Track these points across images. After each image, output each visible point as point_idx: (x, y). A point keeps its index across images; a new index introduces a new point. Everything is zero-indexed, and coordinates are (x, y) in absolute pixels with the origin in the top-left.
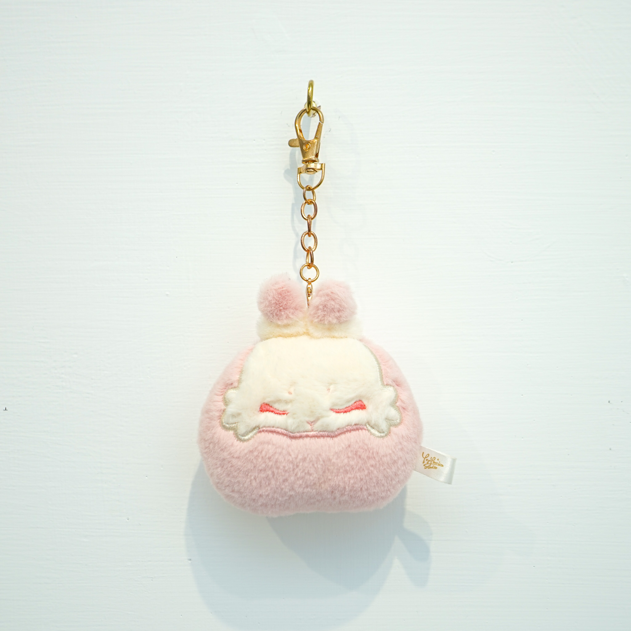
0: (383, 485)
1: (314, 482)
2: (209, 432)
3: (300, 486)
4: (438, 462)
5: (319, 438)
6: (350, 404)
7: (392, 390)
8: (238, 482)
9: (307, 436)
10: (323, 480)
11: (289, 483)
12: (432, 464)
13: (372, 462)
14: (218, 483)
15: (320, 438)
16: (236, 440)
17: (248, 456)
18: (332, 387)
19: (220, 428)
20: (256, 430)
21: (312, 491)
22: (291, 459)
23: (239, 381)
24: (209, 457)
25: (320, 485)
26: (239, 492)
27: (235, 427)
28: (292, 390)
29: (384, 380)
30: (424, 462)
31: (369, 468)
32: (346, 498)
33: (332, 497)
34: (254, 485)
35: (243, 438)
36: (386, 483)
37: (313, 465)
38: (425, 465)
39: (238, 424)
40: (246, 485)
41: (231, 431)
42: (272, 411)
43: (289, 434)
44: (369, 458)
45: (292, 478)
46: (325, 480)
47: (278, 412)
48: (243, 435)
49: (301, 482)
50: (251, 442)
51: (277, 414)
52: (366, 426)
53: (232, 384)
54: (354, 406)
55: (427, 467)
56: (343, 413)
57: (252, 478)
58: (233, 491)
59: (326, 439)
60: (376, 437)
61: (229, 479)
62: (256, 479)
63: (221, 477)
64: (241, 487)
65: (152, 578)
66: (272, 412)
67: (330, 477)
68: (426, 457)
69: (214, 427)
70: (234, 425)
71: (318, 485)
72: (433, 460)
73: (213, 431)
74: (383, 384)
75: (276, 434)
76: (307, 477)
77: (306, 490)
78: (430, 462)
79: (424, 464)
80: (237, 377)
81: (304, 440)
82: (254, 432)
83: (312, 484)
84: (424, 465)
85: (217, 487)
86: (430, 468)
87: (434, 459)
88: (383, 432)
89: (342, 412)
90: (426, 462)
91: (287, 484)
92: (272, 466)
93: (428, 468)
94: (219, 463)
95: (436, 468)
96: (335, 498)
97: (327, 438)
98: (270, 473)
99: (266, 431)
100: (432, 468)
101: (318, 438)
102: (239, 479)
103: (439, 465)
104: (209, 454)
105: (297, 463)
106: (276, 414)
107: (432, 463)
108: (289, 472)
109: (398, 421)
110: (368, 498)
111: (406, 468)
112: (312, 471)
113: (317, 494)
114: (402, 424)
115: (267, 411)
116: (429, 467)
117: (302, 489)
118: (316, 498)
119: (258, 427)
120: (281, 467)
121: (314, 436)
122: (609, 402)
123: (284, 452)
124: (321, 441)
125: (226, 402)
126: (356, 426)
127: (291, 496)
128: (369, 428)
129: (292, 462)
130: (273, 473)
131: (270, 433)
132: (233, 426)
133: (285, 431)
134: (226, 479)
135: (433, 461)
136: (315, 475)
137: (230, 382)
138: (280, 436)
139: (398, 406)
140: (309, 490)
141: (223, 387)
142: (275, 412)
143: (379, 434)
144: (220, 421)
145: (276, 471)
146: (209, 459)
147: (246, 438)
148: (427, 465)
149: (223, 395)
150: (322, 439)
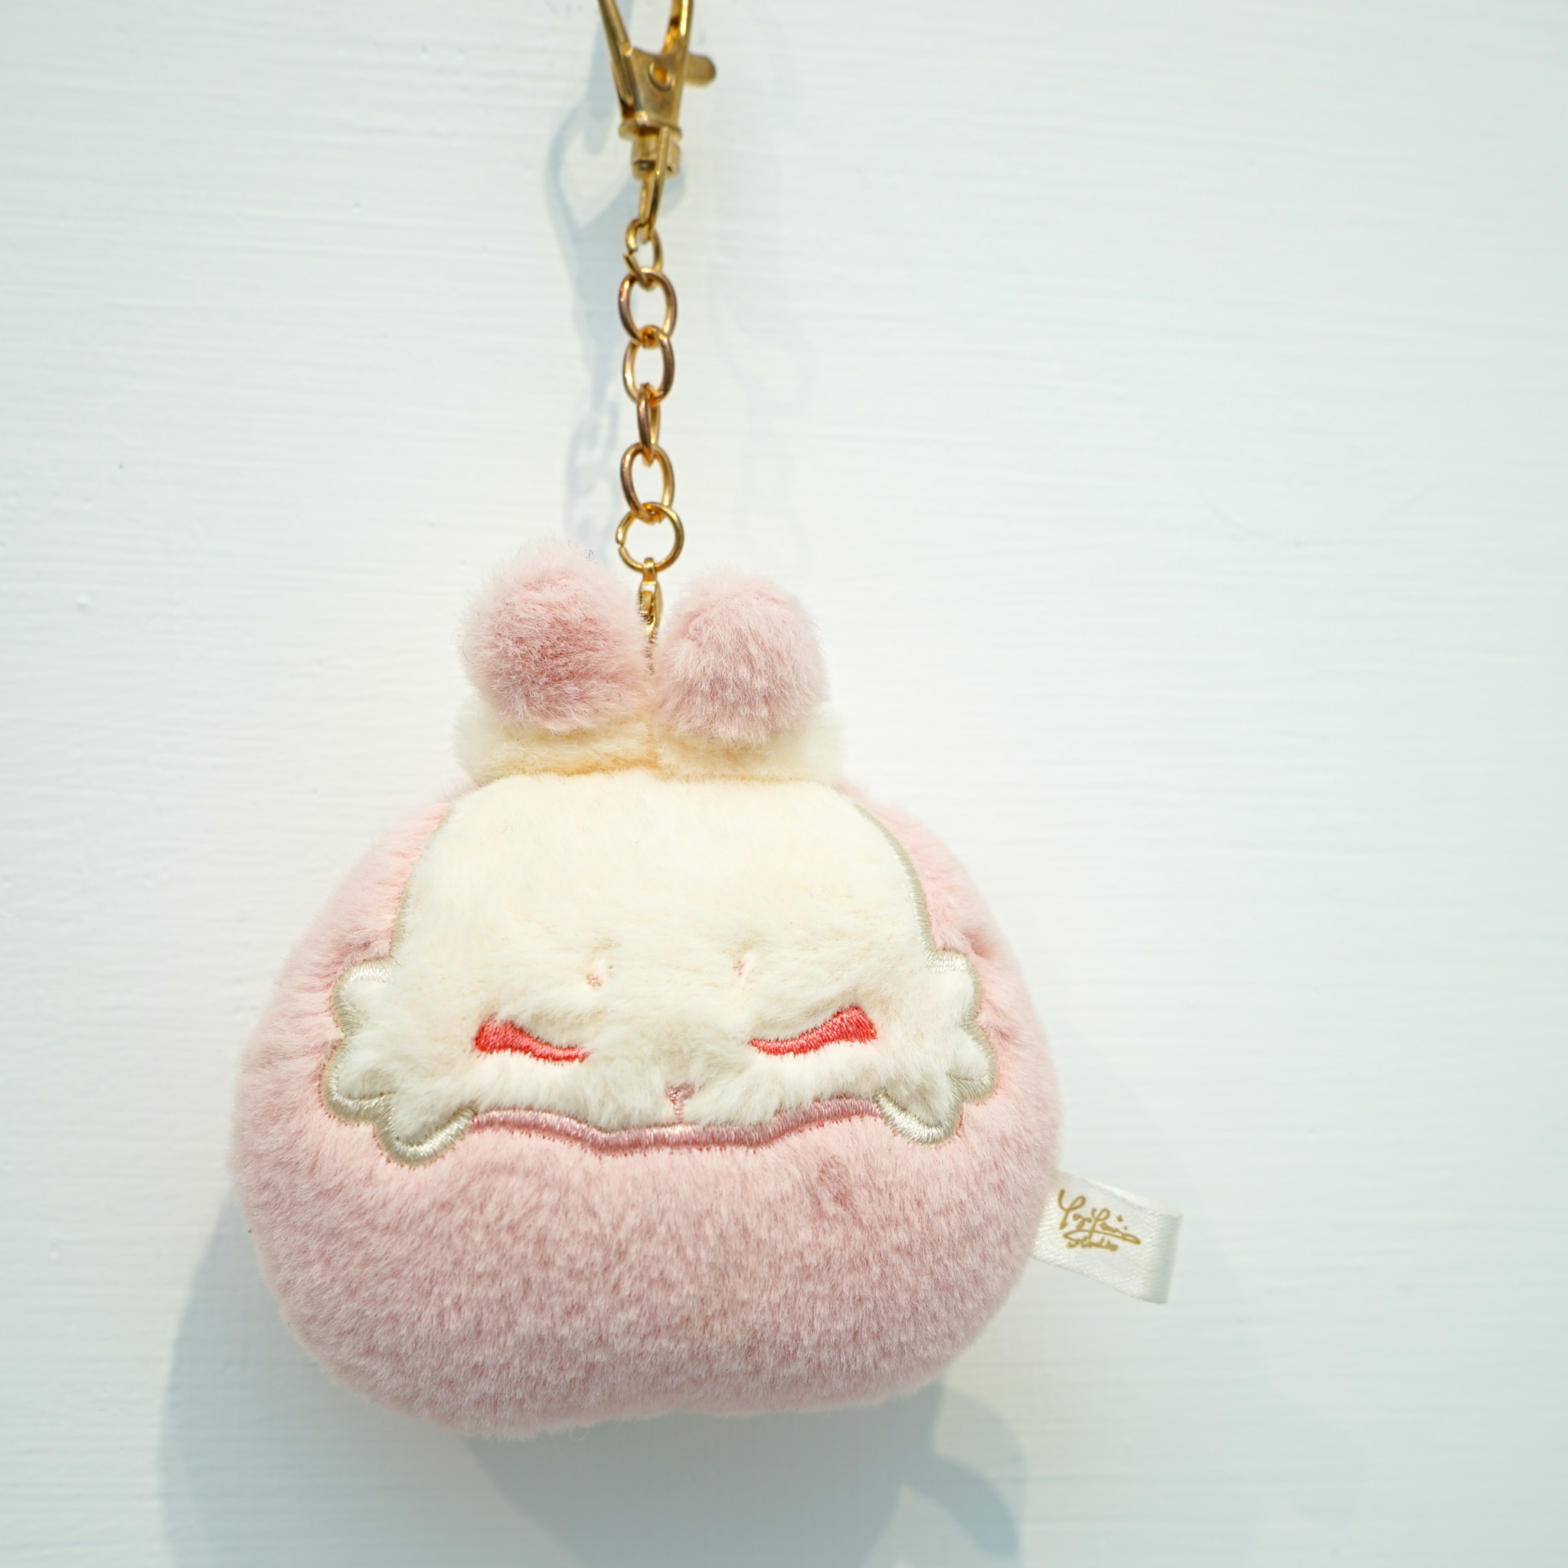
0: (934, 1317)
1: (685, 1313)
2: (275, 1129)
3: (630, 1328)
4: (1120, 1226)
5: (705, 1150)
6: (819, 1021)
7: (962, 968)
8: (393, 1318)
9: (660, 1142)
10: (718, 1307)
11: (588, 1320)
12: (1098, 1232)
13: (900, 1236)
14: (313, 1319)
15: (708, 1149)
16: (384, 1159)
17: (430, 1221)
18: (750, 959)
19: (321, 1111)
20: (462, 1119)
21: (675, 1346)
22: (596, 1231)
23: (395, 935)
24: (275, 1222)
25: (706, 1325)
26: (394, 1355)
27: (380, 1111)
28: (599, 967)
29: (934, 930)
30: (1063, 1225)
31: (887, 1257)
32: (799, 1368)
33: (750, 1368)
34: (452, 1327)
35: (411, 1150)
36: (943, 1310)
37: (680, 1250)
38: (1072, 1236)
39: (390, 1099)
40: (421, 1330)
41: (362, 1125)
42: (525, 1050)
43: (592, 1136)
44: (889, 1222)
45: (600, 1302)
46: (726, 1305)
47: (546, 1050)
48: (414, 1140)
49: (633, 1313)
50: (444, 1166)
51: (546, 1057)
52: (877, 1102)
53: (366, 945)
54: (833, 1029)
55: (1077, 1242)
56: (792, 1053)
57: (448, 1302)
58: (370, 1351)
59: (732, 1151)
60: (911, 1144)
61: (355, 1306)
62: (460, 1308)
63: (325, 1297)
64: (402, 1337)
66: (526, 1053)
67: (745, 1295)
68: (1072, 1208)
69: (294, 1109)
70: (376, 1101)
71: (699, 1323)
72: (1101, 1217)
73: (294, 1125)
74: (932, 948)
75: (540, 1136)
76: (657, 1296)
77: (651, 1346)
78: (1088, 1226)
79: (1066, 1230)
80: (388, 918)
81: (649, 1155)
82: (455, 1126)
83: (677, 1320)
84: (1066, 1236)
85: (308, 1333)
86: (1091, 1245)
87: (1104, 1214)
88: (939, 1124)
89: (788, 1051)
90: (1072, 1224)
91: (579, 1323)
92: (524, 1256)
93: (1084, 1246)
94: (314, 1246)
95: (1113, 1248)
96: (757, 1371)
97: (734, 1148)
98: (513, 1282)
99: (504, 1123)
100: (1098, 1245)
101: (701, 1150)
102: (398, 1307)
103: (1124, 1237)
104: (277, 1212)
105: (620, 1244)
106: (541, 1060)
107: (1098, 1228)
108: (587, 1279)
109: (986, 1080)
110: (876, 1367)
111: (1010, 1251)
112: (675, 1273)
113: (693, 1356)
114: (998, 1091)
115: (504, 1046)
116: (1085, 1243)
117: (636, 1341)
118: (686, 1372)
119: (472, 1108)
120: (561, 1261)
121: (686, 1143)
123: (573, 1199)
124: (713, 1159)
125: (345, 1017)
126: (842, 1102)
127: (591, 1367)
128: (889, 1108)
129: (600, 1241)
130: (527, 1282)
131: (517, 1133)
132: (373, 1104)
133: (574, 1123)
134: (344, 1307)
135: (1099, 1223)
136: (689, 1288)
137: (357, 938)
138: (557, 1141)
139: (985, 1026)
140: (665, 1343)
141: (333, 956)
142: (539, 1052)
143: (924, 1132)
144: (319, 1086)
145: (536, 1275)
146: (278, 1232)
147: (425, 1149)
148: (1080, 1235)
149: (330, 989)
150: (715, 1152)
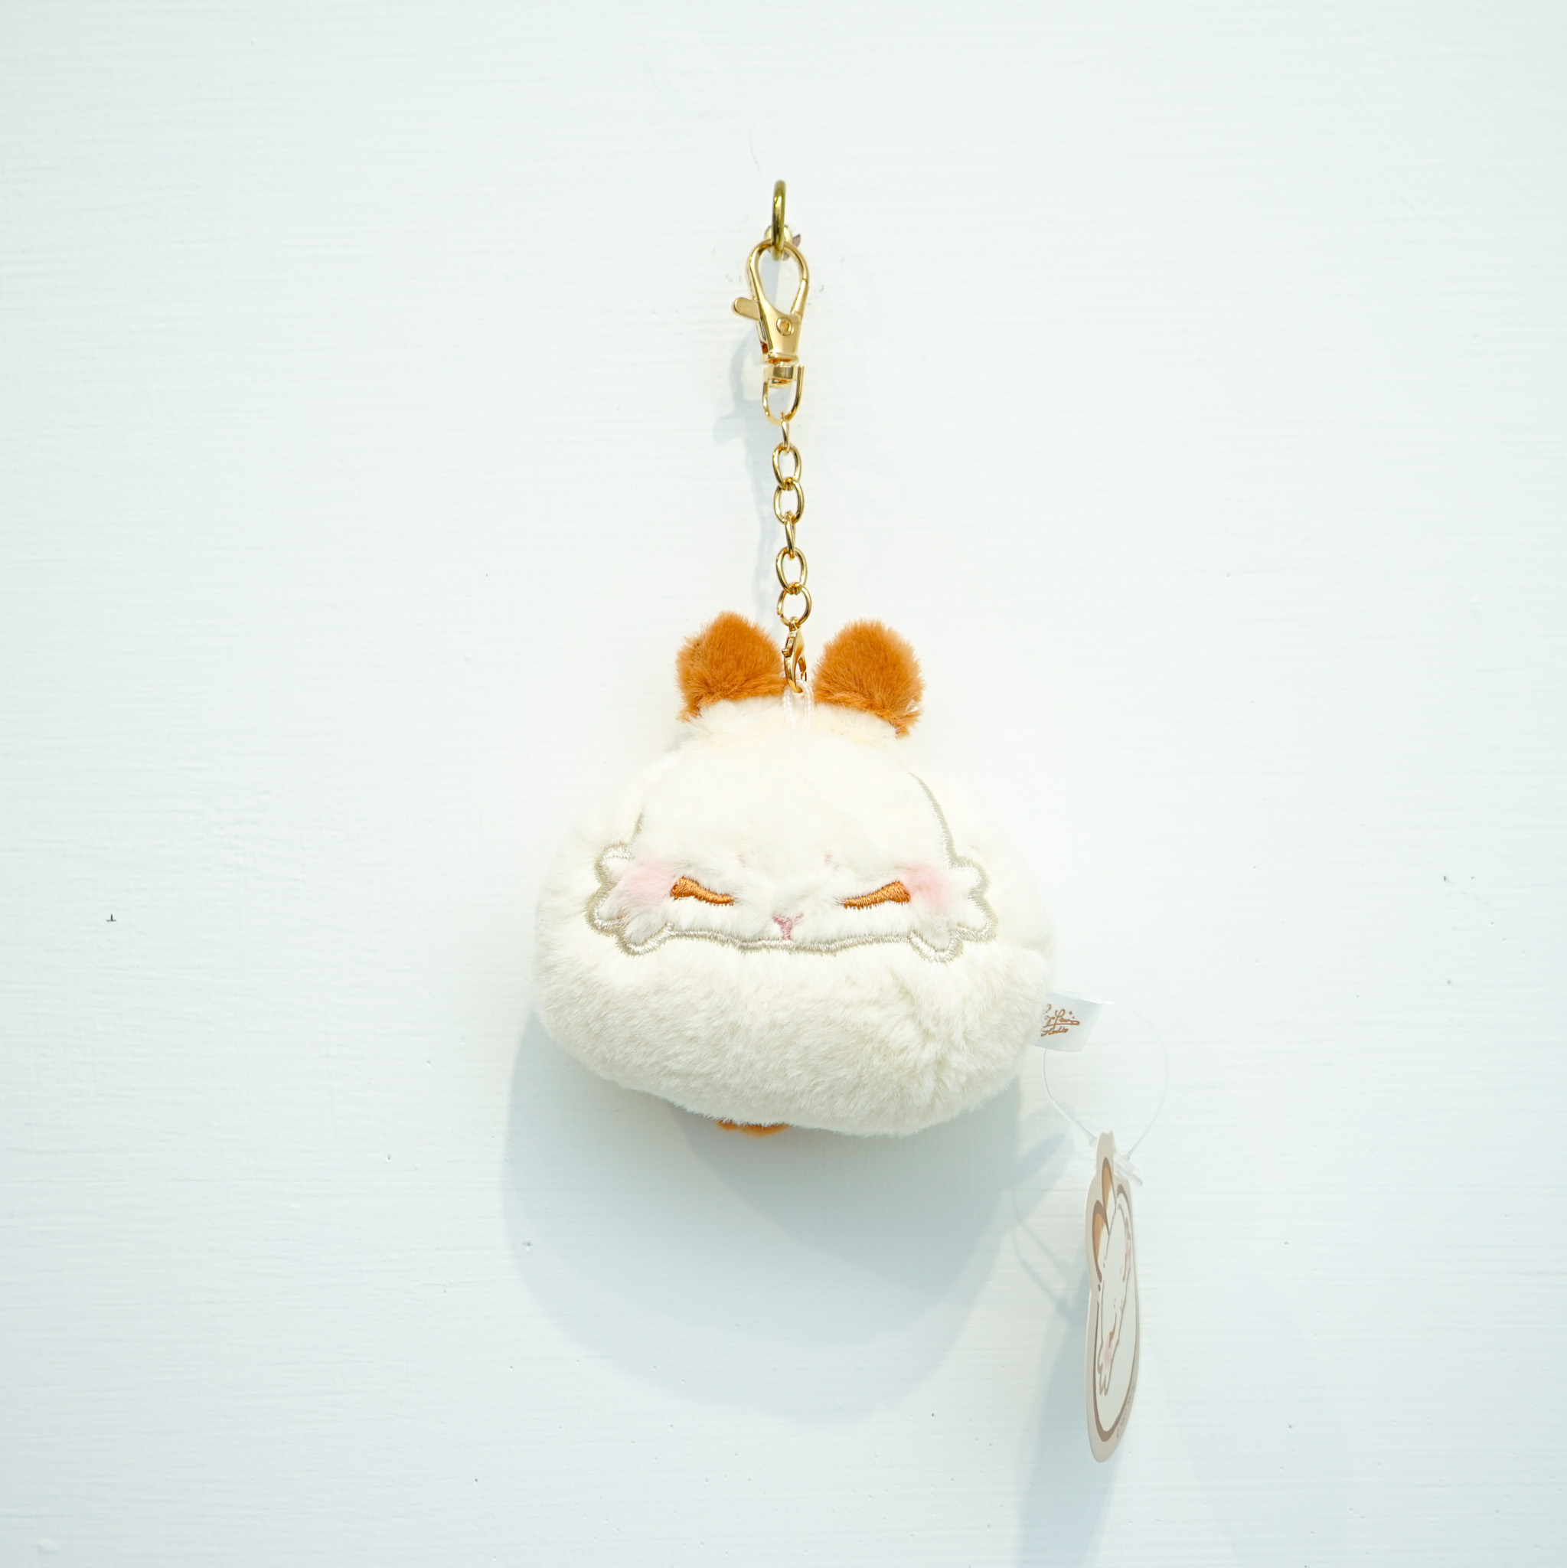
65: (445, 1286)
122: (1445, 878)
